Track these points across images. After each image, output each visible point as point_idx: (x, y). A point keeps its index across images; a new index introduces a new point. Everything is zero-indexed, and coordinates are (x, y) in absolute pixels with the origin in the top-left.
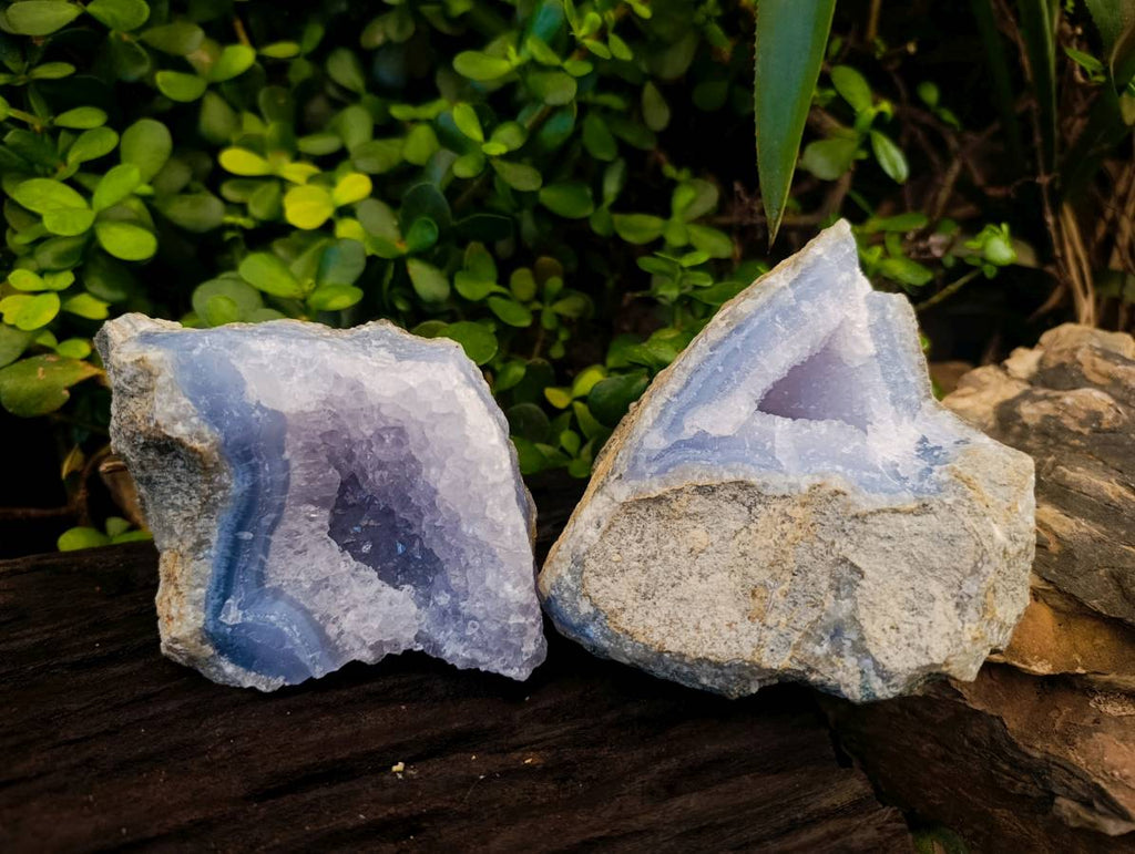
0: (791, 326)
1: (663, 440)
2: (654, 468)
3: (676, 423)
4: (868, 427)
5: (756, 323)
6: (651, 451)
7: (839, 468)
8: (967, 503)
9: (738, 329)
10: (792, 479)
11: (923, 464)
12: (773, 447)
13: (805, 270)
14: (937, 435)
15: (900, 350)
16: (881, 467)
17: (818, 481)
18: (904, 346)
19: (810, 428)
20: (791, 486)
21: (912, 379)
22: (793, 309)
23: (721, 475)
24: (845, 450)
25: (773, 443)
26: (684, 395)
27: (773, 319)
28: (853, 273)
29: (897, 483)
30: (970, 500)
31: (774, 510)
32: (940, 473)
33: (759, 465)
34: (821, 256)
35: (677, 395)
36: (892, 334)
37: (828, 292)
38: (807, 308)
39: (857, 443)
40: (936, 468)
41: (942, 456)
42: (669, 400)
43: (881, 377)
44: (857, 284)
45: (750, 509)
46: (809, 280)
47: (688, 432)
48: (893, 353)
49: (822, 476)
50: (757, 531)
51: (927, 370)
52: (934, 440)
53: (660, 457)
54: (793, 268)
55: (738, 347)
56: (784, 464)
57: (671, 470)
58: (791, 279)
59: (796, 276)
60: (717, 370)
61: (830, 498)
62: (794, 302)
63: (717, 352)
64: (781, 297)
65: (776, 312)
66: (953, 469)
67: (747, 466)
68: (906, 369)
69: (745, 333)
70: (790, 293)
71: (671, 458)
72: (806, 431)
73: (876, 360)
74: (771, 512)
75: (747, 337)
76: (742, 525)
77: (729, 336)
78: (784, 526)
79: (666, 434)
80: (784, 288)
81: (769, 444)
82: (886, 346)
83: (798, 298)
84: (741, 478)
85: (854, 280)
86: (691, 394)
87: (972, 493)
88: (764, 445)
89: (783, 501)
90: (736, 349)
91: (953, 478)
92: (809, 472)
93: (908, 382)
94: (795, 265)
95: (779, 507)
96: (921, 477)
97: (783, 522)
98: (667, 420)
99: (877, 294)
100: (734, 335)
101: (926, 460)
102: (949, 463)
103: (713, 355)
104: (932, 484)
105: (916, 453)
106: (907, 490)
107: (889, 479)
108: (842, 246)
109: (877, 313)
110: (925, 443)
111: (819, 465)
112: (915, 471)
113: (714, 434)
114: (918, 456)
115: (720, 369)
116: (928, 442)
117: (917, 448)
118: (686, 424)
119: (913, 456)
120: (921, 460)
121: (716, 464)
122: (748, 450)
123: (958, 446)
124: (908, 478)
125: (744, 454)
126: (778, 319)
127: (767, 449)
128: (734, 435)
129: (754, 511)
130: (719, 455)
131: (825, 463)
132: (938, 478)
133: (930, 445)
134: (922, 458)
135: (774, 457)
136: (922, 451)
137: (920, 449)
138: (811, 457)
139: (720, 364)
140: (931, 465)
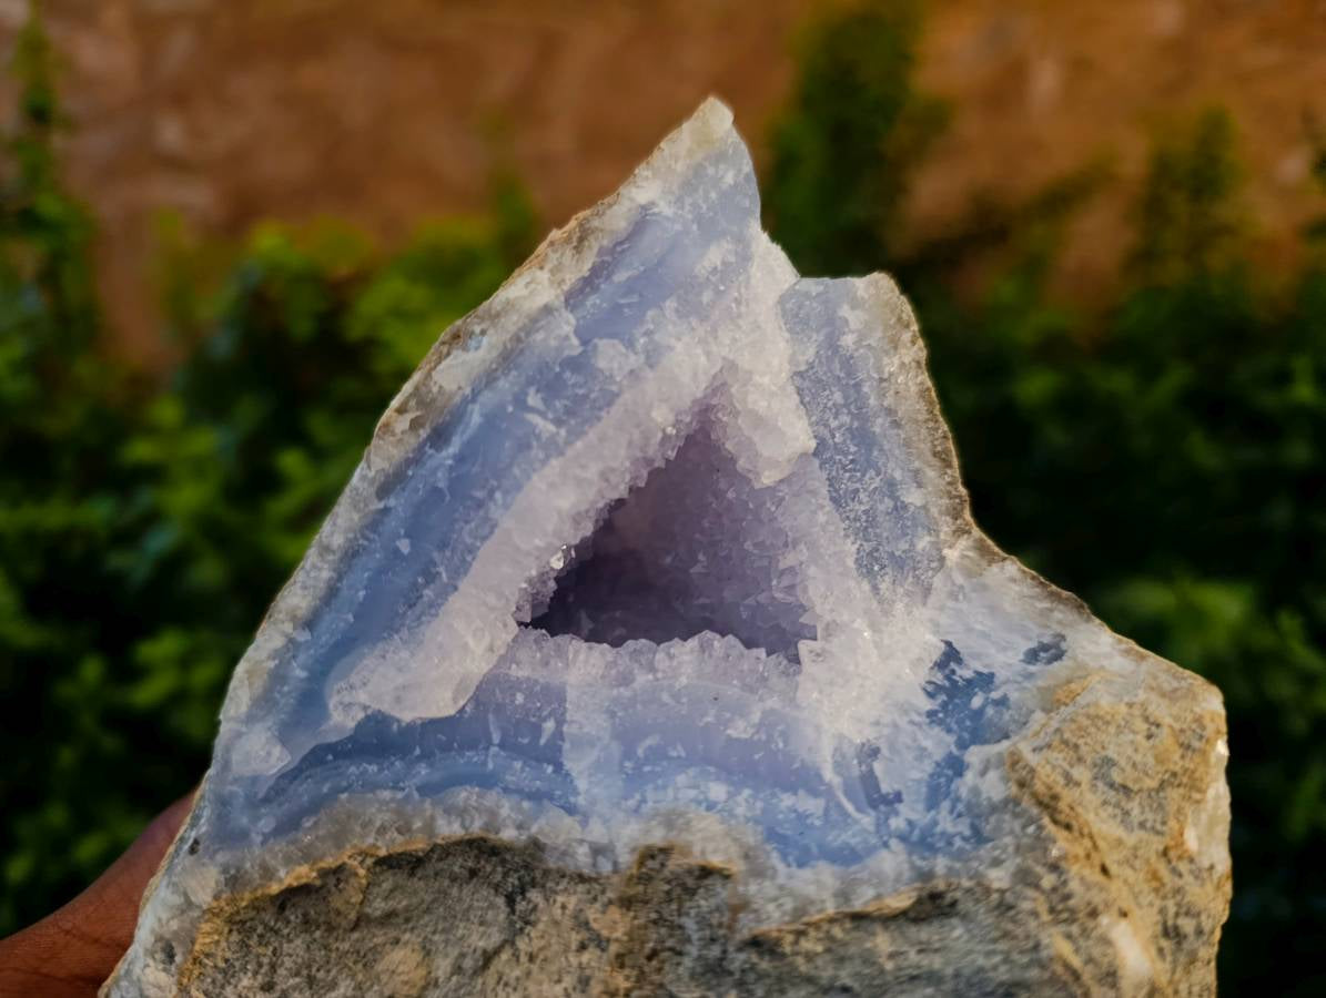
0: (569, 412)
1: (277, 750)
2: (266, 824)
3: (311, 701)
4: (804, 647)
5: (475, 417)
6: (255, 780)
7: (718, 791)
8: (1048, 880)
9: (439, 437)
10: (597, 832)
11: (938, 743)
12: (559, 734)
13: (612, 251)
14: (985, 635)
15: (879, 425)
16: (829, 774)
17: (657, 837)
18: (889, 411)
19: (652, 669)
20: (598, 851)
21: (913, 497)
22: (577, 364)
23: (429, 828)
24: (739, 730)
25: (560, 723)
26: (327, 619)
27: (520, 401)
28: (742, 241)
29: (867, 820)
30: (1054, 867)
31: (564, 907)
32: (983, 773)
33: (519, 791)
34: (653, 204)
35: (310, 624)
36: (858, 386)
37: (670, 304)
38: (610, 356)
39: (773, 702)
40: (975, 755)
41: (990, 711)
42: (291, 641)
43: (829, 506)
44: (755, 271)
45: (510, 901)
46: (621, 276)
47: (342, 718)
48: (863, 437)
49: (669, 824)
50: (531, 958)
51: (955, 462)
52: (977, 656)
54: (578, 249)
55: (441, 485)
56: (582, 784)
57: (308, 823)
58: (571, 278)
59: (585, 271)
60: (397, 551)
61: (690, 882)
62: (575, 347)
63: (392, 502)
64: (539, 336)
65: (530, 382)
66: (1015, 761)
67: (492, 797)
68: (898, 475)
69: (453, 448)
70: (566, 324)
71: (303, 791)
72: (642, 679)
73: (816, 462)
74: (557, 912)
75: (460, 459)
76: (496, 938)
77: (416, 459)
78: (585, 957)
79: (284, 736)
80: (547, 310)
81: (549, 725)
82: (845, 419)
84: (477, 828)
85: (745, 258)
86: (339, 621)
87: (1061, 845)
88: (537, 730)
89: (581, 888)
90: (436, 491)
91: (1014, 789)
92: (636, 811)
93: (905, 507)
94: (581, 240)
95: (572, 902)
96: (936, 793)
97: (583, 947)
98: (287, 698)
99: (814, 285)
100: (431, 451)
101: (949, 731)
102: (1007, 737)
103: (386, 511)
104: (960, 815)
105: (927, 705)
106: (894, 843)
107: (849, 807)
108: (711, 171)
109: (815, 336)
110: (953, 665)
111: (665, 787)
112: (920, 772)
113: (407, 716)
114: (931, 714)
115: (404, 546)
116: (959, 661)
117: (930, 688)
118: (332, 702)
119: (917, 719)
120: (936, 730)
121: (416, 795)
122: (494, 749)
123: (1032, 668)
124: (898, 797)
125: (484, 763)
126: (533, 399)
127: (543, 741)
128: (462, 710)
129: (521, 906)
130: (423, 770)
131: (681, 779)
132: (975, 791)
133: (964, 673)
134: (941, 723)
135: (558, 767)
136: (944, 697)
137: (939, 688)
138: (647, 760)
139: (402, 532)
140: (962, 744)
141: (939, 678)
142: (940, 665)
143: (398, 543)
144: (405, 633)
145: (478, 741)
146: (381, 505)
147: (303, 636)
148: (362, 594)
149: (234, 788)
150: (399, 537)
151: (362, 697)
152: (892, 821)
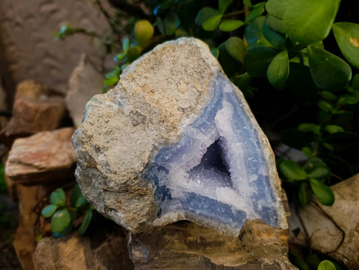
0: (250, 164)
1: (226, 91)
2: (217, 83)
3: (230, 100)
4: (188, 175)
5: (258, 150)
6: (225, 86)
7: (179, 146)
9: (258, 143)
10: (185, 126)
11: (161, 183)
13: (271, 190)
14: (169, 206)
15: (213, 215)
16: (169, 164)
18: (214, 218)
19: (201, 151)
21: (198, 212)
22: (256, 171)
24: (184, 156)
25: (202, 132)
26: (241, 109)
27: (256, 158)
29: (159, 163)
31: (177, 115)
32: (153, 186)
33: (197, 120)
34: (275, 203)
35: (242, 107)
37: (257, 193)
39: (184, 164)
40: (156, 187)
41: (159, 195)
42: (241, 103)
43: (206, 196)
45: (183, 109)
46: (266, 188)
47: (224, 102)
48: (213, 210)
52: (167, 202)
53: (221, 88)
54: (275, 185)
55: (250, 139)
56: (192, 129)
57: (213, 89)
60: (244, 126)
62: (259, 172)
63: (253, 130)
64: (265, 168)
65: (258, 162)
68: (204, 212)
69: (255, 144)
70: (264, 174)
71: (218, 91)
72: (201, 148)
73: (215, 199)
75: (253, 144)
77: (257, 138)
78: (169, 113)
79: (228, 94)
80: (268, 173)
81: (203, 130)
83: (260, 176)
85: (256, 211)
86: (240, 112)
88: (204, 128)
89: (179, 119)
90: (250, 137)
91: (148, 188)
94: (276, 187)
95: (177, 117)
96: (155, 177)
97: (171, 114)
98: (233, 98)
100: (257, 140)
101: (161, 187)
102: (154, 194)
103: (252, 128)
104: (150, 177)
105: (167, 187)
106: (154, 165)
107: (163, 163)
108: (275, 217)
109: (235, 214)
110: (168, 197)
111: (184, 140)
112: (159, 177)
113: (219, 112)
114: (165, 186)
115: (245, 128)
116: (168, 198)
117: (168, 190)
118: (228, 103)
119: (166, 183)
120: (163, 185)
121: (207, 106)
122: (205, 121)
123: (159, 208)
124: (159, 171)
125: (204, 118)
126: (255, 161)
127: (202, 128)
128: (214, 120)
129: (181, 110)
130: (210, 109)
131: (184, 142)
132: (151, 183)
133: (166, 198)
134: (163, 186)
135: (197, 128)
136: (166, 191)
137: (167, 191)
138: (190, 140)
139: (247, 129)
140: (158, 187)
141: (169, 193)
142: (170, 195)
143: (246, 127)
144: (231, 119)
145: (208, 120)
146: (253, 128)
147: (241, 105)
148: (241, 117)
149: (225, 82)
150: (247, 128)
151: (226, 108)
152: (157, 167)
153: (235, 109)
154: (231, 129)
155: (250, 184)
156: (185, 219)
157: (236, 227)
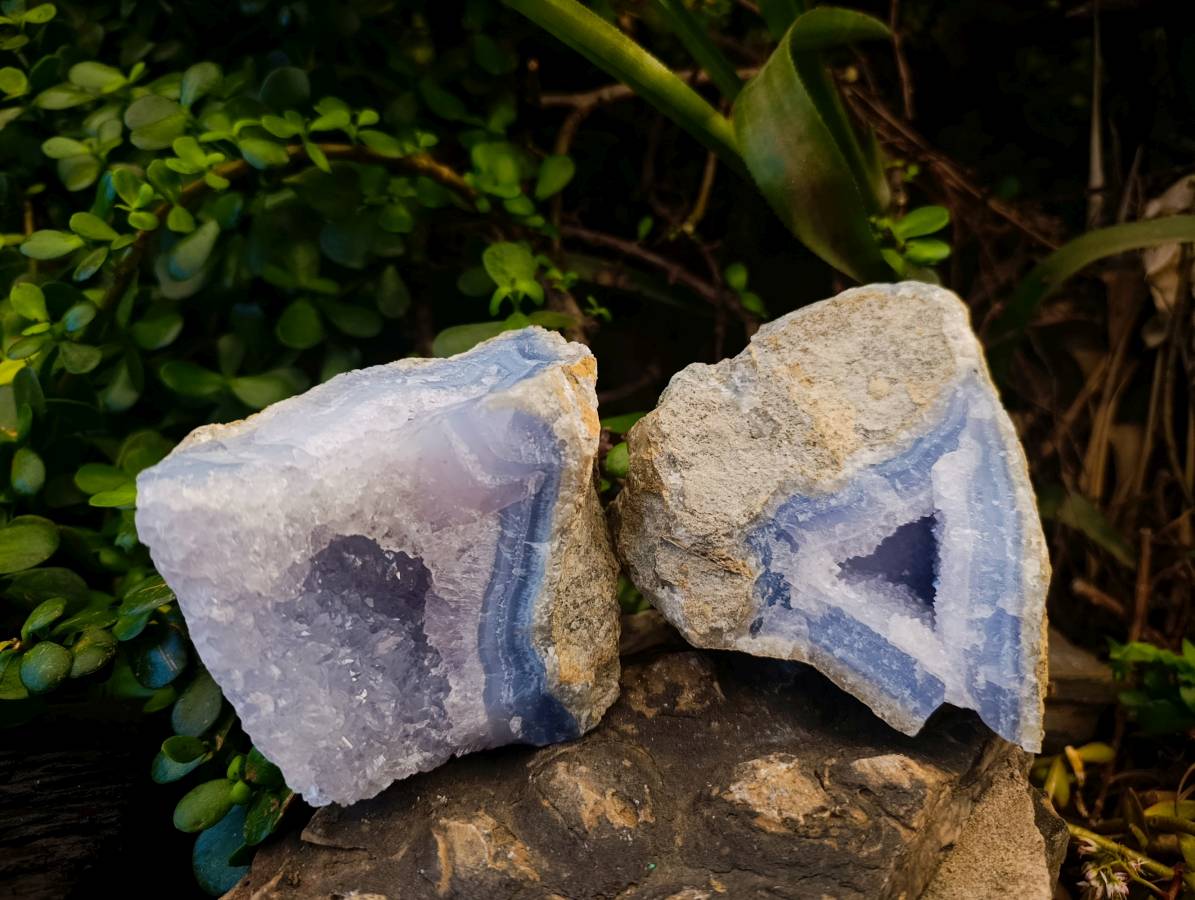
0: (981, 581)
1: (977, 415)
2: (959, 395)
3: (981, 439)
4: (839, 569)
6: (976, 403)
9: (1017, 542)
12: (894, 487)
13: (1019, 651)
14: (780, 620)
16: (803, 532)
19: (882, 528)
21: (838, 653)
22: (993, 599)
24: (840, 526)
25: (897, 490)
26: (999, 462)
28: (976, 697)
29: (783, 524)
32: (757, 564)
35: (1004, 458)
37: (981, 647)
38: (985, 611)
40: (762, 569)
41: (765, 589)
42: (1007, 448)
43: (867, 623)
44: (964, 689)
46: (1007, 644)
47: (965, 438)
51: (832, 679)
52: (778, 610)
53: (966, 405)
54: (1032, 644)
55: (1001, 529)
56: (875, 476)
59: (1022, 637)
60: (997, 499)
62: (1000, 604)
63: (1013, 512)
64: (1015, 598)
65: (1003, 580)
68: (851, 656)
69: (1009, 542)
70: (1010, 609)
71: (957, 412)
72: (883, 523)
73: (883, 635)
74: (850, 437)
75: (1003, 540)
77: (1018, 531)
78: (833, 430)
79: (980, 422)
80: (1020, 609)
81: (899, 486)
83: (1001, 613)
85: (970, 692)
86: (995, 466)
88: (902, 483)
90: (1001, 524)
93: (839, 646)
96: (767, 548)
98: (989, 433)
100: (1015, 536)
101: (774, 573)
102: (756, 582)
103: (1012, 508)
104: (757, 545)
106: (771, 523)
107: (790, 525)
108: (1012, 717)
109: (920, 682)
110: (784, 602)
111: (849, 492)
112: (776, 552)
113: (945, 455)
114: (782, 577)
115: (996, 503)
116: (782, 604)
117: (787, 587)
118: (973, 442)
119: (787, 571)
120: (778, 571)
121: (922, 436)
122: (910, 467)
123: (758, 616)
124: (777, 539)
125: (909, 461)
126: (997, 577)
127: (897, 480)
128: (930, 471)
129: (862, 431)
130: (926, 446)
131: (847, 498)
132: (756, 556)
133: (779, 601)
134: (778, 574)
135: (886, 477)
136: (781, 586)
137: (784, 589)
138: (861, 497)
140: (768, 571)
141: (786, 594)
142: (788, 599)
143: (999, 502)
144: (970, 478)
145: (917, 467)
146: (1016, 509)
147: (1002, 454)
148: (996, 479)
150: (1000, 504)
151: (963, 450)
152: (775, 529)
153: (986, 459)
154: (963, 498)
155: (971, 624)
156: (806, 661)
157: (916, 712)
